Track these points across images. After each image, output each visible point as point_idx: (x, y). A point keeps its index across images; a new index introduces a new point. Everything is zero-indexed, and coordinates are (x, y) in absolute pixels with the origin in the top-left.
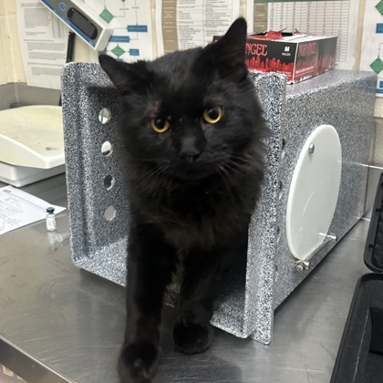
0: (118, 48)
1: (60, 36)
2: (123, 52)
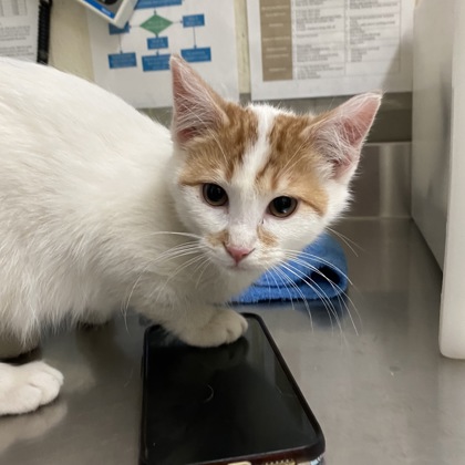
0: (156, 18)
1: (16, 13)
2: (168, 23)
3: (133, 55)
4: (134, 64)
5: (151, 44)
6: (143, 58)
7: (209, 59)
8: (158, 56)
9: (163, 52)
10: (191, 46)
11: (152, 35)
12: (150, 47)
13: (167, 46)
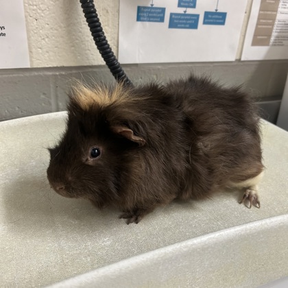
3: (163, 10)
4: (162, 20)
5: (182, 2)
6: (171, 14)
7: (223, 23)
8: (185, 15)
9: (190, 11)
10: (213, 10)
12: (179, 5)
13: (194, 7)
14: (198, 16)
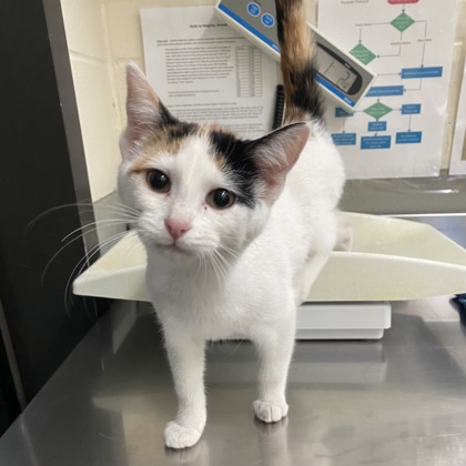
0: (378, 105)
3: (354, 135)
4: (354, 143)
5: (371, 127)
6: (362, 138)
7: (419, 141)
8: (376, 137)
9: (380, 134)
10: (406, 130)
11: (373, 120)
12: (370, 130)
13: (385, 129)
14: (389, 137)
